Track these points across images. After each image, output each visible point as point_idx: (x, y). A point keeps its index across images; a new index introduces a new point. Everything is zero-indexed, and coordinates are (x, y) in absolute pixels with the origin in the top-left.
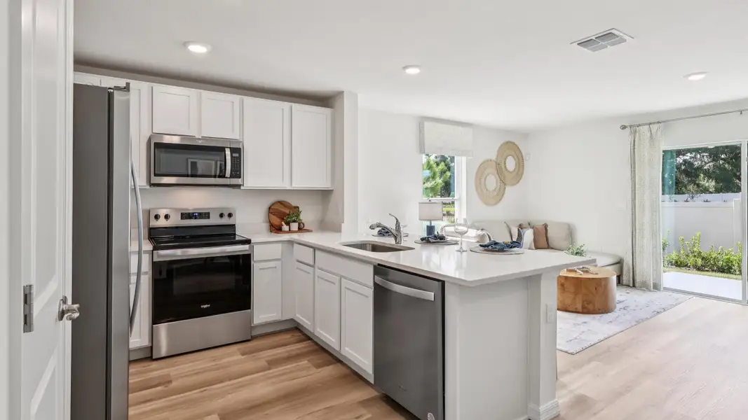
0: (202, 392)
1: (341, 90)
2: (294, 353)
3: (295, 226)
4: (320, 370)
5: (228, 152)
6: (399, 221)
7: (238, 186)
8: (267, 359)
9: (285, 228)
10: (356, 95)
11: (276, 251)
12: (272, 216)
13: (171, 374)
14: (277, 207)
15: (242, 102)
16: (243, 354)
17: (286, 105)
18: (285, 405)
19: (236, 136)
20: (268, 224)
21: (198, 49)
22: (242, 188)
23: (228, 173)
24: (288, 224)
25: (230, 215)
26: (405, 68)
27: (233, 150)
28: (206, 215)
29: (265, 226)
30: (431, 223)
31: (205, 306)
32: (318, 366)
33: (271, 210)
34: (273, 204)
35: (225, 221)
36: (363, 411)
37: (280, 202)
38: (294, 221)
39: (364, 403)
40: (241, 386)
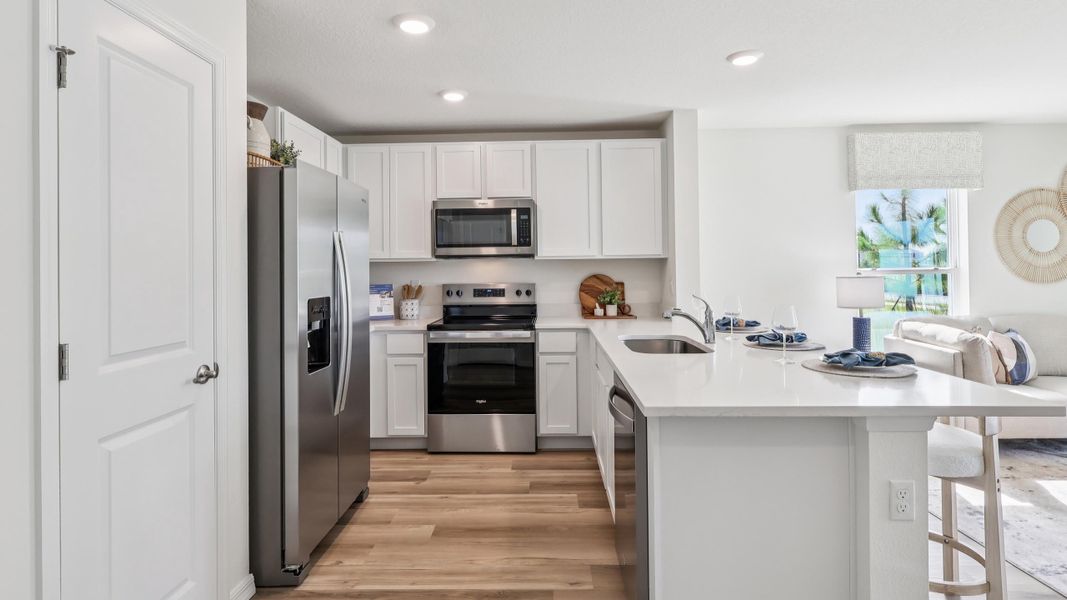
0: (442, 498)
1: (669, 109)
2: (570, 481)
3: (612, 310)
4: (584, 510)
5: (514, 214)
6: (711, 308)
7: (531, 256)
8: (532, 480)
9: (599, 311)
10: (696, 111)
11: (569, 341)
12: (583, 294)
13: (433, 472)
14: (591, 283)
15: (533, 149)
16: (513, 469)
17: (591, 144)
18: (505, 539)
19: (526, 193)
20: (580, 306)
21: (454, 97)
22: (536, 258)
23: (514, 241)
24: (603, 306)
25: (528, 293)
26: (730, 57)
27: (521, 211)
28: (500, 293)
29: (576, 309)
30: (861, 313)
31: (481, 402)
32: (584, 505)
33: (585, 288)
34: (586, 280)
35: (523, 300)
36: (589, 578)
37: (595, 276)
38: (610, 303)
39: (597, 570)
40: (484, 503)
